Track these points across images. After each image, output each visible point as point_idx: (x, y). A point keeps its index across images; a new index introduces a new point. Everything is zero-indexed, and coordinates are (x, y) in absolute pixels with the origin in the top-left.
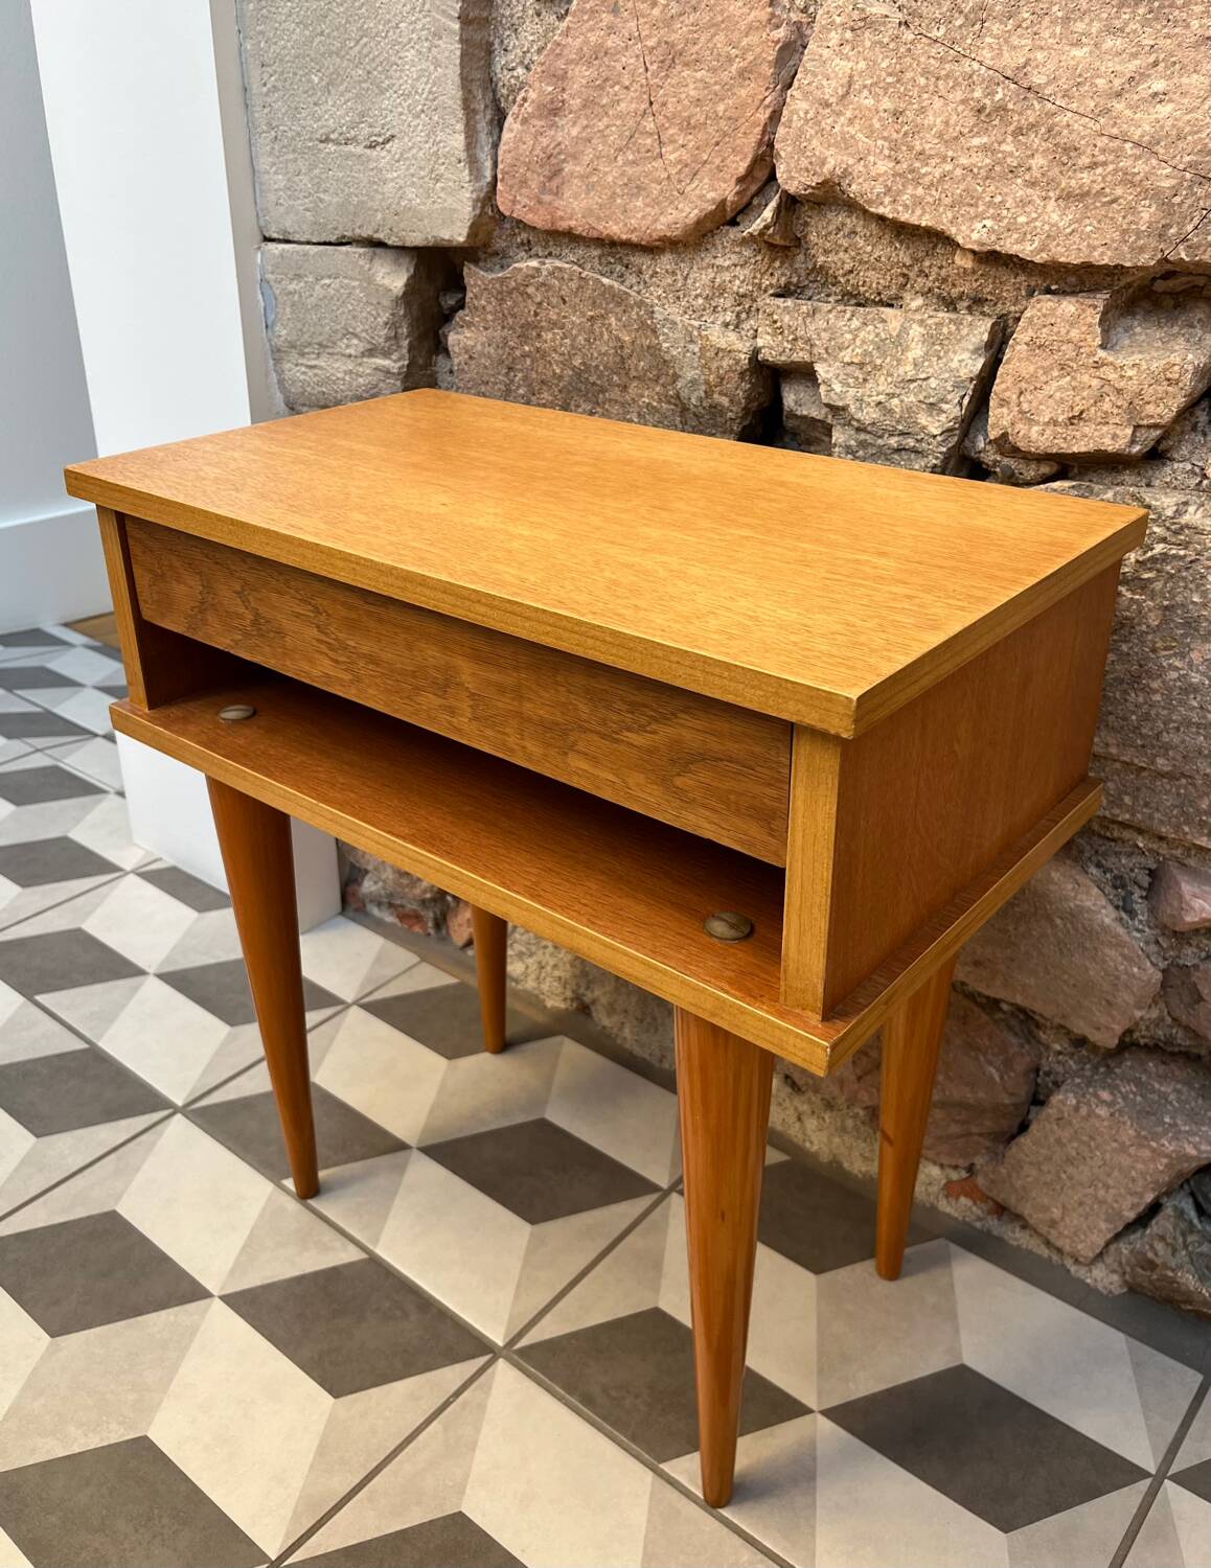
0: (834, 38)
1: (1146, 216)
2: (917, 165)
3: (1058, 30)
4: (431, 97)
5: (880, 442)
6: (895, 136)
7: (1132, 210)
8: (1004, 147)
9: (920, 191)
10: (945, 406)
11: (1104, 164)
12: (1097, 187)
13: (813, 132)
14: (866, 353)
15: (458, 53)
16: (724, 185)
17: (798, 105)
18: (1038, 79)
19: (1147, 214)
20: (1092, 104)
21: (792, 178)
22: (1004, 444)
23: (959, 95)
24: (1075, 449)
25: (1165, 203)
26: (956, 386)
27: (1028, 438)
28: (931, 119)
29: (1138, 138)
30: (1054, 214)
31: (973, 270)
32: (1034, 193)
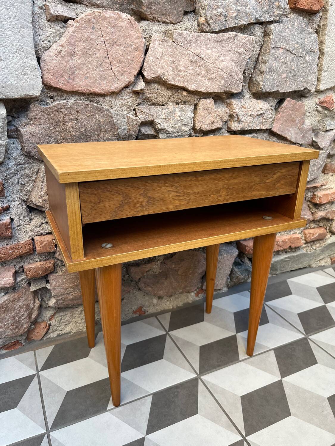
0: (157, 43)
1: (222, 83)
2: (179, 73)
3: (205, 46)
5: (173, 135)
6: (173, 66)
7: (220, 82)
8: (196, 69)
9: (180, 78)
10: (189, 124)
11: (215, 73)
12: (214, 77)
13: (154, 65)
14: (166, 116)
15: (32, 34)
16: (131, 77)
17: (149, 58)
18: (202, 56)
19: (223, 82)
20: (212, 61)
21: (149, 76)
22: (200, 130)
23: (187, 58)
24: (213, 128)
25: (226, 81)
26: (191, 119)
27: (205, 127)
28: (181, 63)
29: (220, 68)
30: (207, 83)
31: (187, 95)
32: (203, 79)
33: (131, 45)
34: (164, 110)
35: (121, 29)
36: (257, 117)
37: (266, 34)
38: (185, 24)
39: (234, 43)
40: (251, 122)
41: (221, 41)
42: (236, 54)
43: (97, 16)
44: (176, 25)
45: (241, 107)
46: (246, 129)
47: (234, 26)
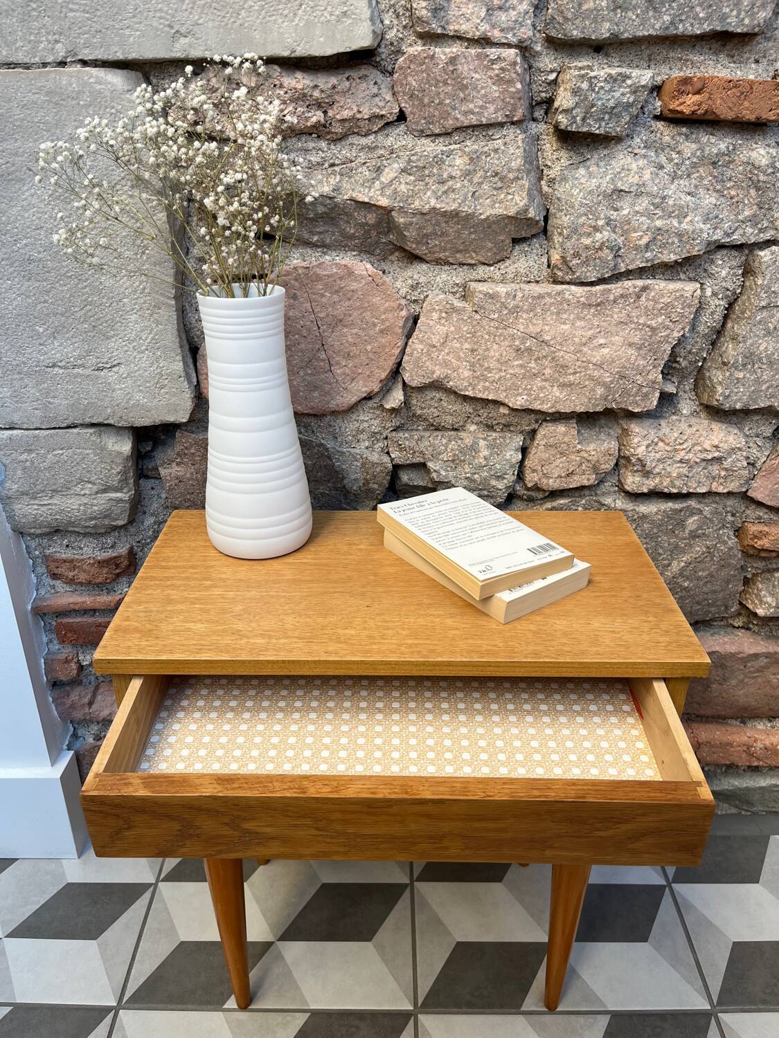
0: (435, 316)
1: (599, 392)
2: (485, 373)
3: (554, 317)
4: (154, 341)
6: (473, 360)
7: (594, 390)
8: (530, 365)
9: (487, 384)
10: (506, 476)
11: (580, 372)
12: (577, 381)
13: (426, 359)
14: (454, 455)
15: (175, 317)
16: (371, 384)
17: (416, 345)
18: (547, 338)
19: (600, 391)
20: (573, 348)
21: (414, 380)
22: (537, 488)
23: (507, 343)
24: (571, 487)
25: (608, 388)
26: (511, 467)
27: (548, 484)
28: (492, 353)
29: (594, 362)
30: (556, 392)
31: (509, 414)
32: (546, 384)
33: (375, 325)
34: (453, 443)
35: (352, 296)
36: (703, 464)
37: (748, 271)
38: (516, 266)
39: (637, 305)
40: (679, 476)
41: (598, 305)
42: (642, 329)
43: (302, 276)
44: (492, 268)
45: (656, 440)
46: (666, 490)
47: (644, 265)
